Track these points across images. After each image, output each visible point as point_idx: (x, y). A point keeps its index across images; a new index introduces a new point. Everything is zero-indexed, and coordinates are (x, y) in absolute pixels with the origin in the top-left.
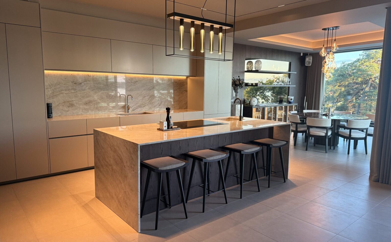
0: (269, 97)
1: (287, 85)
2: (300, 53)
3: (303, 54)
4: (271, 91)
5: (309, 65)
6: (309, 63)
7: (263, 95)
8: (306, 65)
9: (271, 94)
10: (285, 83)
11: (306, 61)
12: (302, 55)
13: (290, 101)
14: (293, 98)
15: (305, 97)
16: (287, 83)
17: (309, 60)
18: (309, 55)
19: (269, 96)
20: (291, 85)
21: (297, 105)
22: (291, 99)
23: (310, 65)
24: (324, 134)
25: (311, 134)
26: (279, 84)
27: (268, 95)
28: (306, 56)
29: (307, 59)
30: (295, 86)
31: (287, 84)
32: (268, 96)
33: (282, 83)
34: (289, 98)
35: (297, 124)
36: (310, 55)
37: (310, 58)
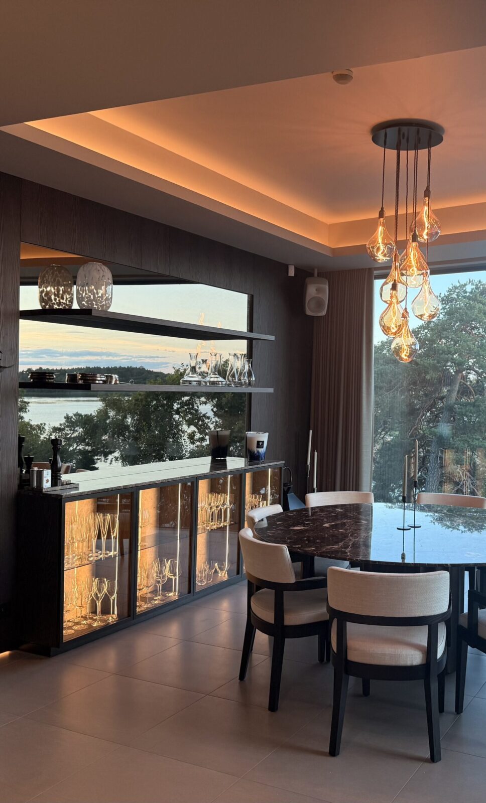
0: (208, 418)
1: (241, 385)
2: (286, 268)
3: (296, 269)
4: (212, 400)
5: (320, 314)
6: (319, 304)
7: (191, 414)
8: (309, 312)
9: (212, 410)
10: (230, 379)
11: (308, 299)
12: (292, 273)
13: (255, 449)
14: (264, 437)
15: (311, 431)
16: (240, 380)
17: (318, 296)
18: (316, 275)
19: (207, 415)
20: (258, 384)
21: (281, 468)
22: (258, 442)
23: (324, 313)
24: (415, 658)
25: (353, 657)
26: (206, 382)
27: (204, 412)
28: (308, 280)
29: (312, 291)
30: (271, 390)
31: (239, 384)
32: (204, 415)
33: (220, 379)
34: (251, 439)
35: (279, 589)
36: (319, 275)
37: (322, 286)
